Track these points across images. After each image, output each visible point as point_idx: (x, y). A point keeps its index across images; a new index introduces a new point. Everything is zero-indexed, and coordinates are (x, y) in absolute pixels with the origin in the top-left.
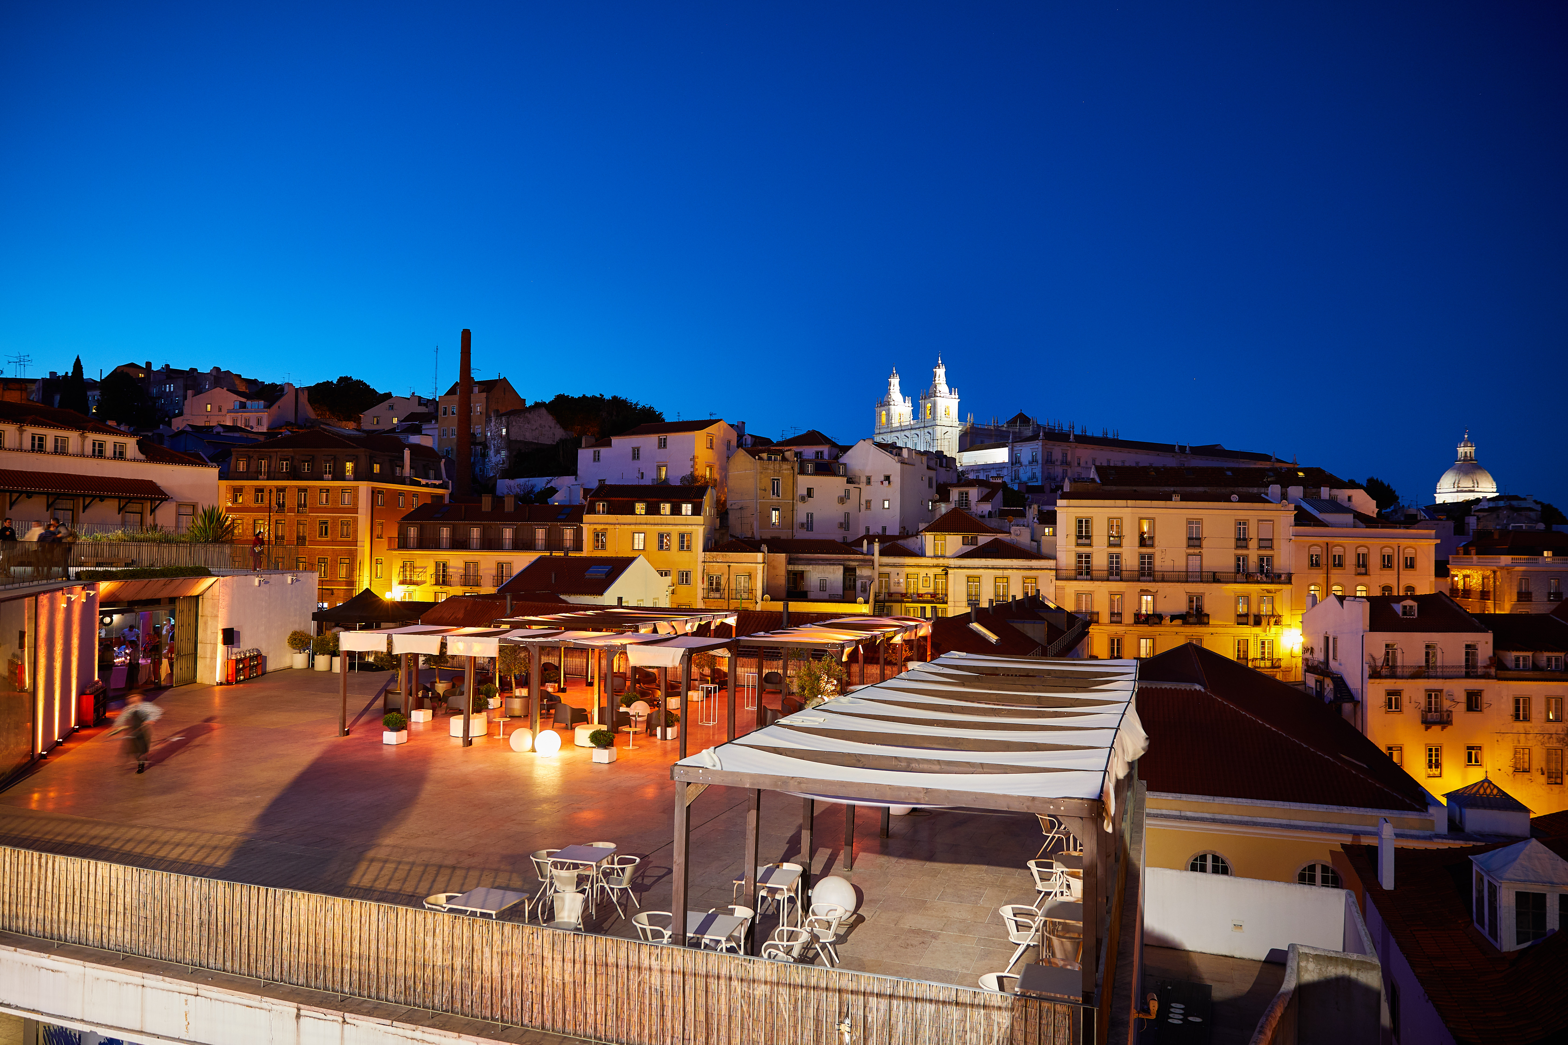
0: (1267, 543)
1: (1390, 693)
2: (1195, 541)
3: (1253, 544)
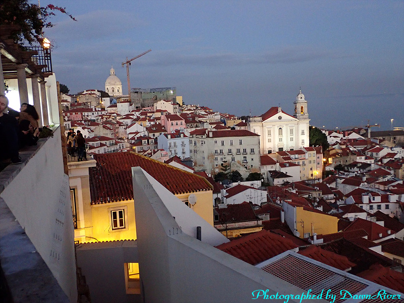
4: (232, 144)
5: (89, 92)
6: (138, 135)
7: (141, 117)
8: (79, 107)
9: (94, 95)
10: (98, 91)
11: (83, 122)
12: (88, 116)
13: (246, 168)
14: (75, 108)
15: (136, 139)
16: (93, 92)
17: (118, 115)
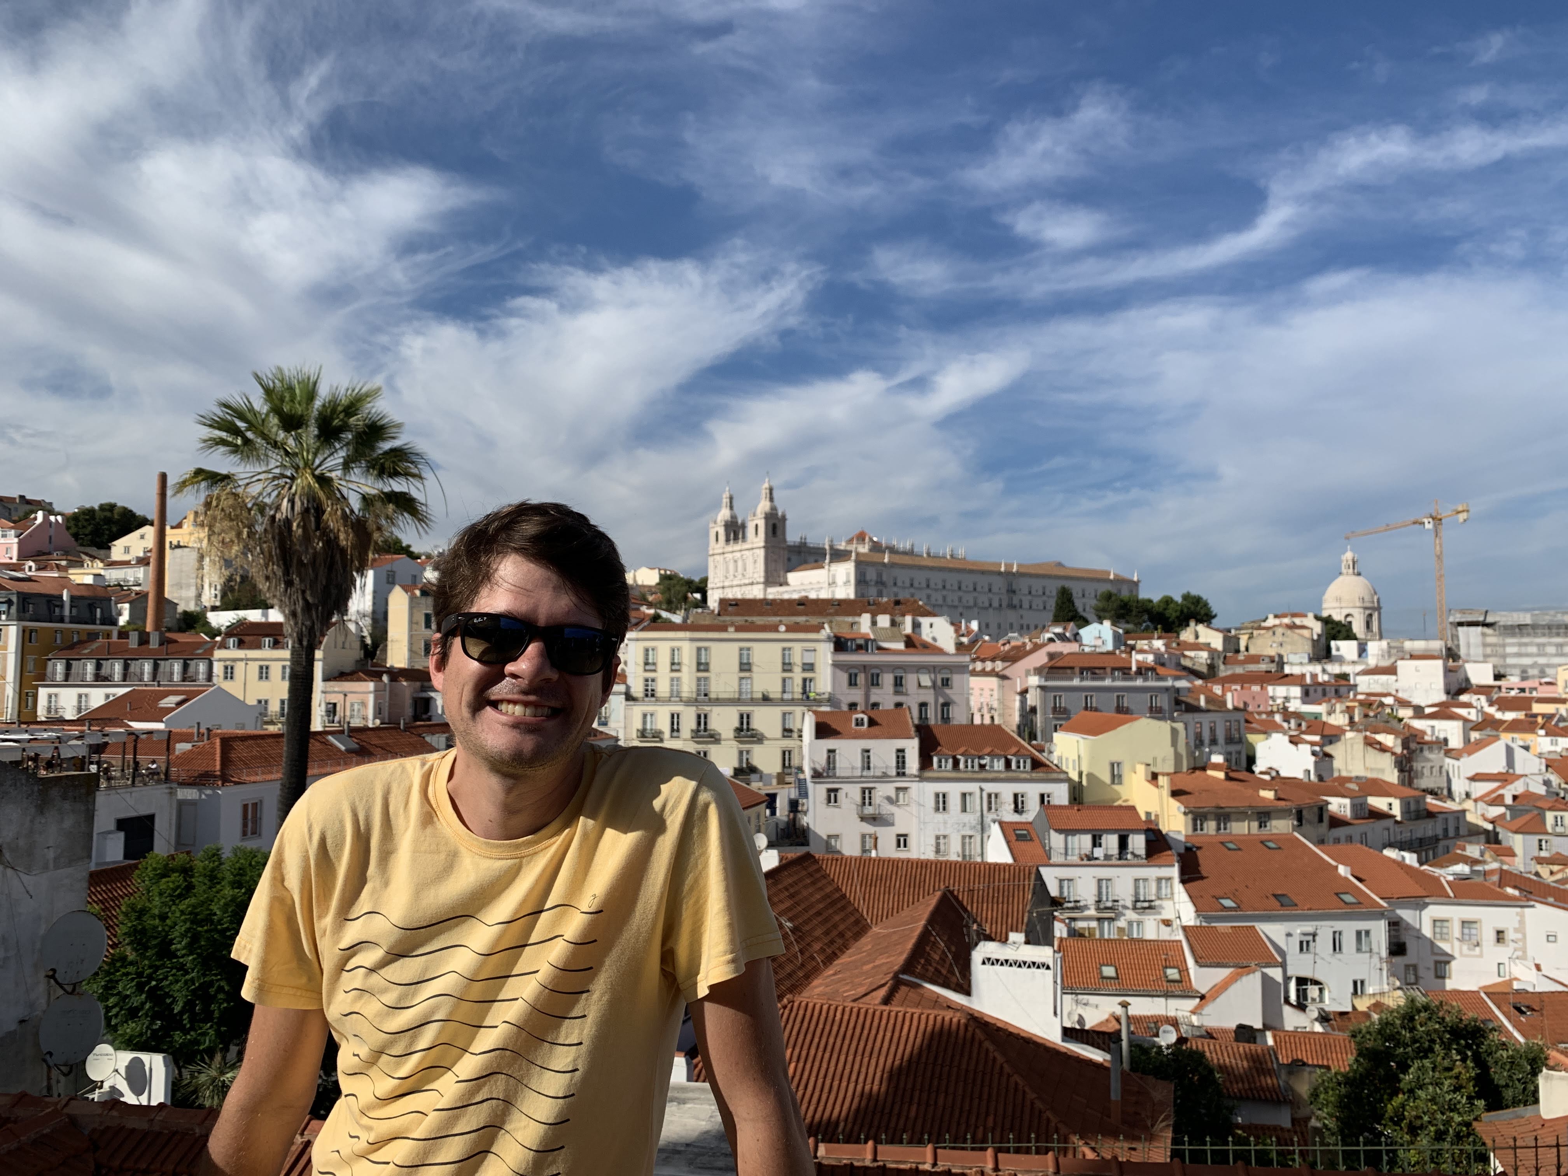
0: (809, 667)
1: (830, 791)
2: (745, 667)
3: (797, 670)
5: (1286, 621)
6: (1518, 787)
7: (1499, 715)
8: (1252, 667)
9: (1306, 633)
10: (1317, 618)
11: (1278, 718)
12: (1287, 699)
14: (1239, 670)
15: (1509, 801)
16: (1298, 621)
17: (1404, 704)
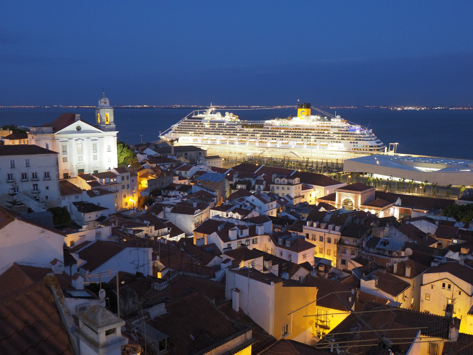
4: (13, 166)
13: (38, 200)
